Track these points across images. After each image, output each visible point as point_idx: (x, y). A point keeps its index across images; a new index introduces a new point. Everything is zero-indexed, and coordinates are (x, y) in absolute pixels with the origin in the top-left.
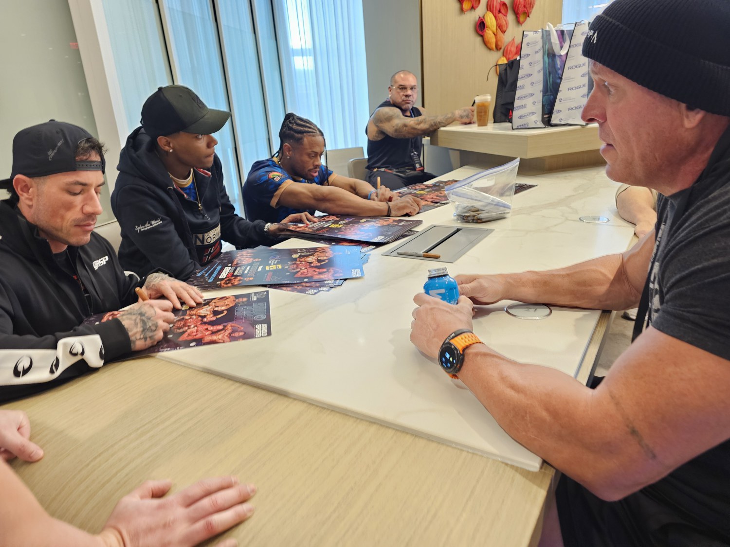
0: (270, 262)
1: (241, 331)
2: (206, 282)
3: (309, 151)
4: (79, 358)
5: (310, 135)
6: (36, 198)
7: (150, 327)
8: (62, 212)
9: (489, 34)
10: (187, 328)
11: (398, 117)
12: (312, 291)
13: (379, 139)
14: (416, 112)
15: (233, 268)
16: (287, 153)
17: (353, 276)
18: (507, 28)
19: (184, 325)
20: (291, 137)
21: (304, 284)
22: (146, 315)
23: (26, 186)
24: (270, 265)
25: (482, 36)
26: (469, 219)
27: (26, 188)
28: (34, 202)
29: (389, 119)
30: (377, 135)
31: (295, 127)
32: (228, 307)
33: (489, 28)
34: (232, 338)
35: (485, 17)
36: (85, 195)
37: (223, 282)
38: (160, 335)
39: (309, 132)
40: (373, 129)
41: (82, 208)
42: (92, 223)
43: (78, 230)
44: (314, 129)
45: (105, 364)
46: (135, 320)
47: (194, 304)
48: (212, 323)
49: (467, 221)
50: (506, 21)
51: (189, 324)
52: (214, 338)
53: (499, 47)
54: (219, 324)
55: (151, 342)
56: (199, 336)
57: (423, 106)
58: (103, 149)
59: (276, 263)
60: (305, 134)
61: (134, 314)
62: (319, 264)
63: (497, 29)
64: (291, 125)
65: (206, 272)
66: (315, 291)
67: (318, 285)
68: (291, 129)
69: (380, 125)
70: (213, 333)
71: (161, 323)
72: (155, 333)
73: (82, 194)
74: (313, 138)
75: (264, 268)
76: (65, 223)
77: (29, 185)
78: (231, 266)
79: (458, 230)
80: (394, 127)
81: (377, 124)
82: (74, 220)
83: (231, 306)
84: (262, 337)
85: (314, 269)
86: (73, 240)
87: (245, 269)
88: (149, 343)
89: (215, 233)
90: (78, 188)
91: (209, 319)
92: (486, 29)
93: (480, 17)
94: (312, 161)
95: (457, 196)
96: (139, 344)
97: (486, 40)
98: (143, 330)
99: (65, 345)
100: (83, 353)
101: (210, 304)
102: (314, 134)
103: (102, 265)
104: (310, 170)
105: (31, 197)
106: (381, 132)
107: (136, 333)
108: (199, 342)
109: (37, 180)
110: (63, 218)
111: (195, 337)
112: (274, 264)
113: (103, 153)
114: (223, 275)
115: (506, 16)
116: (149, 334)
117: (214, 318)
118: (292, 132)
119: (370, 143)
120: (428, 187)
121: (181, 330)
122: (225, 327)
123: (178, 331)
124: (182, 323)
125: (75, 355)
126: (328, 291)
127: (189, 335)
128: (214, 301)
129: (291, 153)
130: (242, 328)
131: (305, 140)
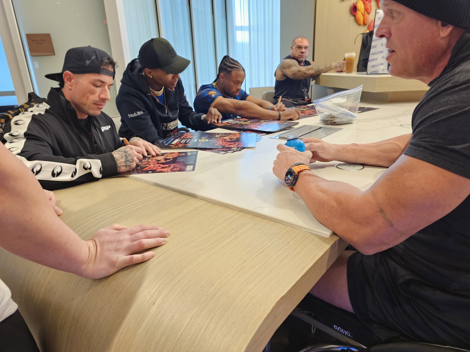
0: (202, 138)
1: (178, 168)
2: (164, 145)
3: (235, 80)
4: (88, 171)
5: (236, 70)
6: (75, 85)
7: (130, 160)
8: (88, 95)
9: (359, 14)
10: (149, 165)
11: (295, 65)
12: (223, 153)
13: (283, 79)
14: (307, 63)
15: (180, 140)
16: (221, 80)
17: (249, 147)
18: (371, 11)
19: (147, 164)
20: (225, 70)
21: (219, 149)
22: (128, 153)
23: (70, 78)
24: (202, 139)
25: (355, 16)
26: (329, 122)
27: (70, 79)
28: (73, 88)
29: (289, 66)
30: (281, 77)
31: (228, 64)
32: (174, 157)
33: (359, 10)
34: (172, 170)
35: (357, 3)
36: (102, 88)
37: (173, 145)
38: (134, 165)
39: (236, 68)
40: (279, 73)
41: (99, 95)
42: (103, 104)
43: (95, 106)
44: (239, 66)
45: (102, 178)
46: (122, 155)
47: (155, 155)
48: (163, 164)
49: (327, 123)
50: (370, 6)
51: (150, 163)
52: (163, 170)
53: (366, 23)
54: (167, 164)
55: (129, 168)
56: (155, 168)
57: (313, 60)
58: (116, 65)
59: (205, 138)
60: (233, 69)
61: (121, 152)
62: (230, 140)
63: (364, 12)
64: (226, 63)
65: (165, 141)
66: (225, 153)
67: (227, 150)
68: (225, 65)
69: (284, 70)
70: (163, 168)
71: (135, 158)
72: (132, 163)
73: (101, 88)
74: (238, 72)
75: (198, 141)
76: (88, 101)
77: (72, 78)
78: (180, 139)
79: (320, 128)
80: (292, 72)
81: (282, 70)
82: (94, 101)
83: (176, 156)
84: (189, 171)
85: (226, 142)
86: (92, 112)
87: (187, 140)
88: (128, 169)
89: (174, 124)
90: (99, 84)
91: (162, 162)
92: (357, 11)
93: (354, 4)
94: (235, 86)
95: (321, 107)
96: (123, 169)
97: (357, 18)
98: (126, 161)
99: (81, 162)
100: (90, 169)
101: (164, 155)
102: (239, 69)
103: (106, 130)
104: (234, 92)
105: (72, 84)
106: (284, 75)
107: (121, 162)
108: (154, 171)
109: (77, 75)
110: (88, 98)
111: (152, 169)
112: (204, 139)
113: (115, 67)
114: (174, 142)
115: (370, 2)
116: (129, 164)
117: (165, 162)
118: (226, 67)
119: (277, 82)
120: (308, 107)
121: (145, 166)
122: (170, 165)
123: (143, 166)
124: (147, 163)
125: (86, 169)
126: (233, 152)
127: (149, 168)
128: (166, 154)
129: (223, 79)
130: (179, 167)
131: (233, 73)
